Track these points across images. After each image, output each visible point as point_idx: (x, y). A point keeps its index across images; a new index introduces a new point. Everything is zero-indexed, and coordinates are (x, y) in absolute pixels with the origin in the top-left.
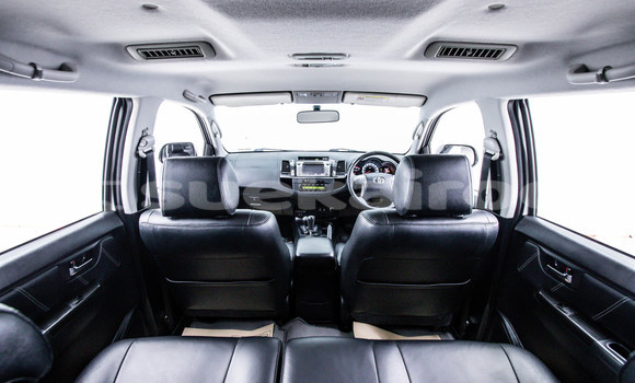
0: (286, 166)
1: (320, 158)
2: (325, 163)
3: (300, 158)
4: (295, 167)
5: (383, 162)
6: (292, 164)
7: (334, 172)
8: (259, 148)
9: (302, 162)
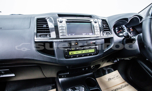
2: (92, 20)
9: (64, 19)
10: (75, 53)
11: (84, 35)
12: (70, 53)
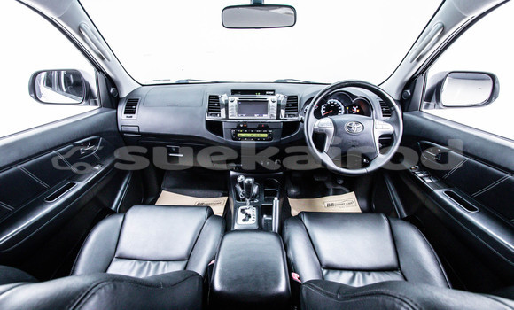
0: (214, 104)
1: (263, 92)
2: (269, 98)
3: (234, 92)
4: (226, 106)
5: (354, 96)
6: (223, 100)
7: (283, 112)
8: (183, 78)
9: (236, 98)
10: (243, 135)
11: (256, 116)
12: (238, 135)
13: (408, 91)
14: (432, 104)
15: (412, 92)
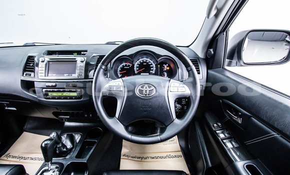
3: (52, 53)
12: (50, 94)
13: (212, 50)
14: (234, 61)
15: (215, 51)
